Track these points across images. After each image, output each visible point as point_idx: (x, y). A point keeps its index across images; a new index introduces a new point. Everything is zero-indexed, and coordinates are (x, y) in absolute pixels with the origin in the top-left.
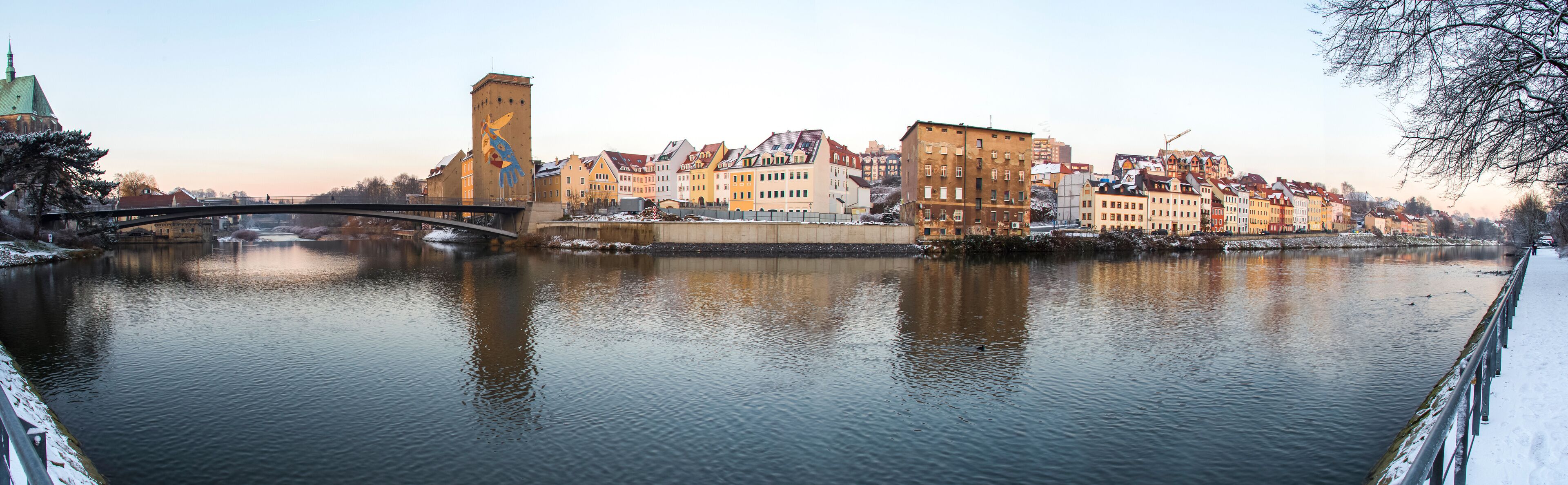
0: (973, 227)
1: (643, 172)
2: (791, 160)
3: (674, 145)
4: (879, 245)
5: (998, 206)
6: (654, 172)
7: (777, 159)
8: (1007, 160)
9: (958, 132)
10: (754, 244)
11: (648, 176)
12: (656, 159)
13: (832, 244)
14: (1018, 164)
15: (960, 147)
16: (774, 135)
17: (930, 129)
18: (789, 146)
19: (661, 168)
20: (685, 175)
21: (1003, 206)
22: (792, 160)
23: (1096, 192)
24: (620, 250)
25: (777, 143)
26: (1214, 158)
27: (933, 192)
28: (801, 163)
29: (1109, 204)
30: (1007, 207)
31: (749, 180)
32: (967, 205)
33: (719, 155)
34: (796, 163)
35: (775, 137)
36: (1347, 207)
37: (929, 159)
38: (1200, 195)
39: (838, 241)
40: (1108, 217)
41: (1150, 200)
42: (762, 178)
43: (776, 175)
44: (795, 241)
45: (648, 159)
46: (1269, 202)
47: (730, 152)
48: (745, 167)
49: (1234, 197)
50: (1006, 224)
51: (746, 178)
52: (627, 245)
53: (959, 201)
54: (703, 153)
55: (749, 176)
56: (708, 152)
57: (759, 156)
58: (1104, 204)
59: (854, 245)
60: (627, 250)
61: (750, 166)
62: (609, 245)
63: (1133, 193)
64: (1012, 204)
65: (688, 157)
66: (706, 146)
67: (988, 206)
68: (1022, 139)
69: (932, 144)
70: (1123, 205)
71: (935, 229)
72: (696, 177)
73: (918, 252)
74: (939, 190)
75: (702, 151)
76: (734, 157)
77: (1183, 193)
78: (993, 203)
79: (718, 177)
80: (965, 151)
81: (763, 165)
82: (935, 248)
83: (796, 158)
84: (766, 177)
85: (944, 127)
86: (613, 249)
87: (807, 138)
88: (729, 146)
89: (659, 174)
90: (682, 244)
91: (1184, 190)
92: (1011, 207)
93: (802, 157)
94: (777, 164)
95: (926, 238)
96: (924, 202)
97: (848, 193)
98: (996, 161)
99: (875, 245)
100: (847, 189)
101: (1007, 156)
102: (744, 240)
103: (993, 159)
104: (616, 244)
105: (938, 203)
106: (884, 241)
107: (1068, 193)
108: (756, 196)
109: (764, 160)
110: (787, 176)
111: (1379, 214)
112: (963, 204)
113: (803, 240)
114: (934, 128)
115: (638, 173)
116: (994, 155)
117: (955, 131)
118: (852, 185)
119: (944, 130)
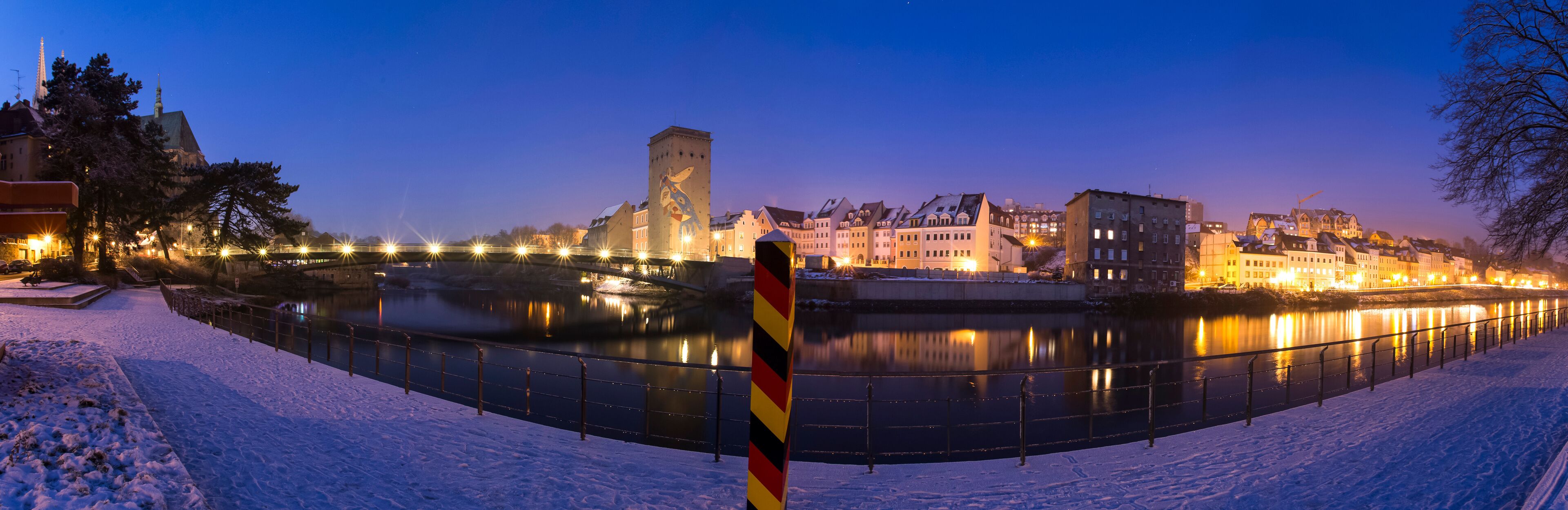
0: (1137, 285)
1: (801, 228)
2: (955, 222)
3: (833, 202)
4: (1054, 302)
5: (1158, 266)
6: (813, 229)
7: (943, 220)
8: (1166, 225)
9: (1123, 200)
10: (944, 301)
11: (806, 232)
12: (815, 215)
13: (1013, 301)
14: (1174, 229)
15: (1125, 213)
16: (938, 197)
17: (1099, 197)
18: (952, 209)
19: (820, 225)
20: (845, 232)
21: (1162, 266)
22: (957, 221)
23: (1240, 252)
24: (820, 307)
25: (941, 205)
26: (1344, 216)
27: (1102, 253)
28: (965, 225)
29: (1252, 263)
30: (1165, 267)
31: (916, 239)
32: (1132, 265)
33: (879, 213)
34: (960, 225)
35: (939, 200)
36: (1469, 261)
37: (1099, 224)
38: (1335, 253)
39: (1018, 298)
40: (1252, 274)
41: (1289, 258)
42: (928, 237)
43: (942, 236)
44: (979, 298)
45: (806, 216)
46: (1397, 259)
47: (888, 211)
48: (912, 226)
49: (1365, 254)
50: (1164, 283)
51: (912, 238)
52: (825, 301)
53: (1124, 262)
54: (862, 212)
55: (916, 236)
56: (868, 211)
57: (924, 217)
58: (1248, 263)
59: (1033, 302)
60: (827, 306)
61: (917, 226)
62: (808, 302)
63: (1273, 253)
64: (1170, 264)
65: (847, 215)
66: (864, 205)
67: (1149, 266)
68: (1178, 207)
69: (1101, 210)
70: (1265, 264)
71: (1103, 287)
72: (856, 235)
73: (1089, 307)
74: (1107, 251)
75: (861, 209)
76: (893, 215)
77: (1319, 251)
78: (1154, 263)
79: (877, 235)
80: (1130, 217)
81: (930, 226)
82: (1106, 304)
83: (960, 220)
84: (932, 237)
85: (1112, 195)
86: (812, 306)
87: (969, 202)
88: (887, 206)
89: (819, 230)
90: (879, 301)
91: (1320, 249)
92: (1169, 267)
93: (965, 219)
94: (943, 225)
95: (1096, 295)
96: (1094, 263)
97: (1002, 252)
98: (1156, 226)
99: (1052, 301)
100: (1001, 248)
101: (1166, 221)
102: (935, 297)
103: (1154, 224)
104: (814, 300)
105: (1106, 263)
106: (1058, 298)
107: (1210, 252)
108: (922, 254)
109: (930, 221)
110: (952, 237)
111: (1500, 267)
112: (1128, 265)
113: (986, 298)
114: (1103, 196)
115: (796, 228)
116: (1155, 220)
117: (1121, 199)
118: (1007, 244)
119: (1112, 198)
